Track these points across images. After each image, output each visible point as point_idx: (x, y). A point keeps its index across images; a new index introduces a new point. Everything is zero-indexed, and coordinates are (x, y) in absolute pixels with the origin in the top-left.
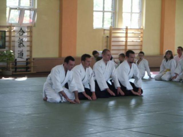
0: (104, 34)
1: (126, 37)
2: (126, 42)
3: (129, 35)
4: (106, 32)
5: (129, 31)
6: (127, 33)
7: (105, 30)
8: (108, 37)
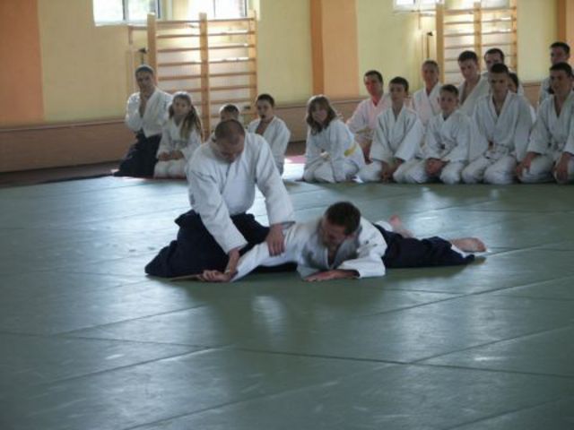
0: (131, 42)
1: (204, 48)
2: (205, 63)
3: (212, 41)
4: (136, 34)
5: (211, 29)
6: (204, 36)
7: (131, 29)
8: (143, 51)
